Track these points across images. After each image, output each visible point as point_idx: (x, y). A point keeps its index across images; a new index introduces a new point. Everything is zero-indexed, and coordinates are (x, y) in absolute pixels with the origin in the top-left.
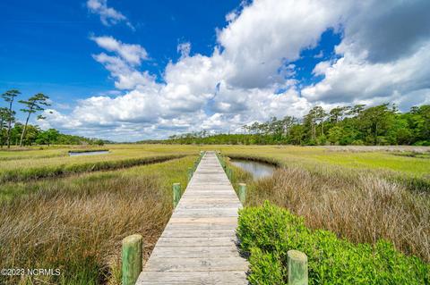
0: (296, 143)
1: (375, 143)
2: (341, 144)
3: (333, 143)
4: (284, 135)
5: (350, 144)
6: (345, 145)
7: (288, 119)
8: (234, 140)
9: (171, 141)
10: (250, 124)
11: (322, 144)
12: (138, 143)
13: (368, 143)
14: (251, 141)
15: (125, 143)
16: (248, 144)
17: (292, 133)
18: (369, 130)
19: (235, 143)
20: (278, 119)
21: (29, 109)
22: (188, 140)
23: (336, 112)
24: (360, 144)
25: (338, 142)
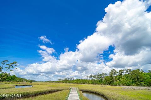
0: (108, 84)
1: (141, 85)
2: (127, 85)
3: (123, 85)
4: (103, 80)
5: (131, 85)
6: (129, 86)
7: (103, 74)
8: (83, 82)
9: (58, 82)
10: (89, 75)
11: (119, 85)
12: (46, 82)
13: (138, 85)
14: (90, 82)
15: (41, 82)
16: (89, 84)
17: (106, 80)
18: (136, 79)
19: (84, 83)
20: (100, 74)
21: (9, 67)
22: (65, 81)
23: (121, 72)
24: (135, 86)
25: (125, 84)
